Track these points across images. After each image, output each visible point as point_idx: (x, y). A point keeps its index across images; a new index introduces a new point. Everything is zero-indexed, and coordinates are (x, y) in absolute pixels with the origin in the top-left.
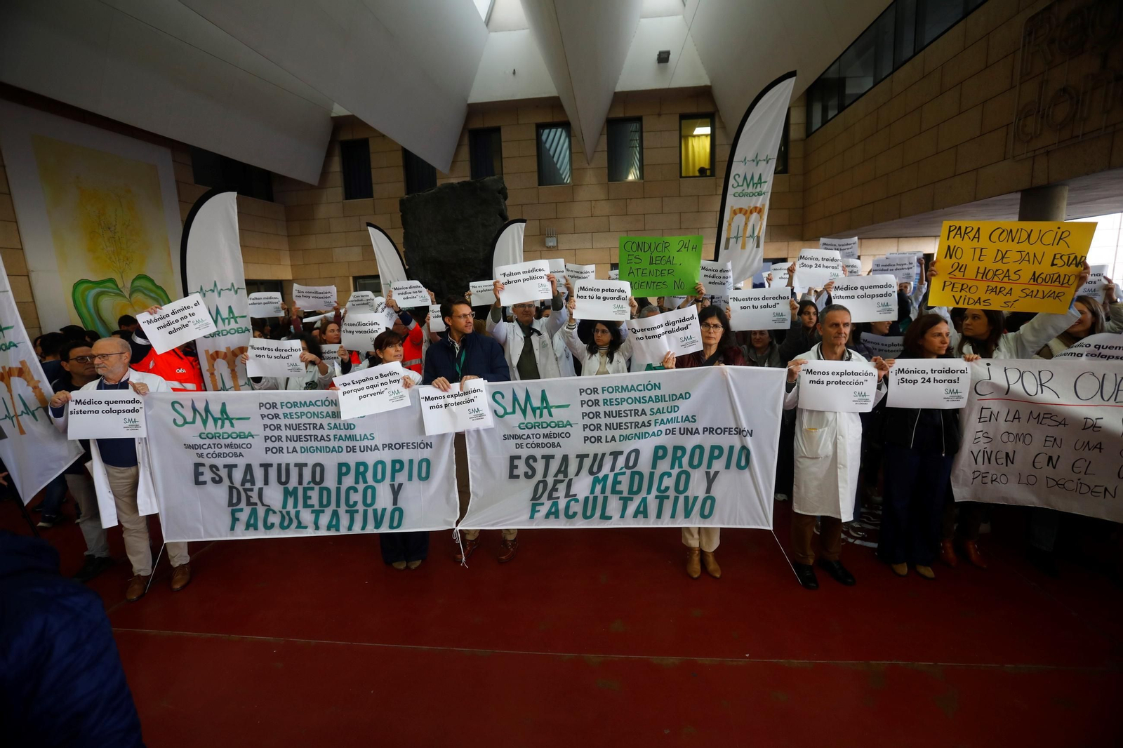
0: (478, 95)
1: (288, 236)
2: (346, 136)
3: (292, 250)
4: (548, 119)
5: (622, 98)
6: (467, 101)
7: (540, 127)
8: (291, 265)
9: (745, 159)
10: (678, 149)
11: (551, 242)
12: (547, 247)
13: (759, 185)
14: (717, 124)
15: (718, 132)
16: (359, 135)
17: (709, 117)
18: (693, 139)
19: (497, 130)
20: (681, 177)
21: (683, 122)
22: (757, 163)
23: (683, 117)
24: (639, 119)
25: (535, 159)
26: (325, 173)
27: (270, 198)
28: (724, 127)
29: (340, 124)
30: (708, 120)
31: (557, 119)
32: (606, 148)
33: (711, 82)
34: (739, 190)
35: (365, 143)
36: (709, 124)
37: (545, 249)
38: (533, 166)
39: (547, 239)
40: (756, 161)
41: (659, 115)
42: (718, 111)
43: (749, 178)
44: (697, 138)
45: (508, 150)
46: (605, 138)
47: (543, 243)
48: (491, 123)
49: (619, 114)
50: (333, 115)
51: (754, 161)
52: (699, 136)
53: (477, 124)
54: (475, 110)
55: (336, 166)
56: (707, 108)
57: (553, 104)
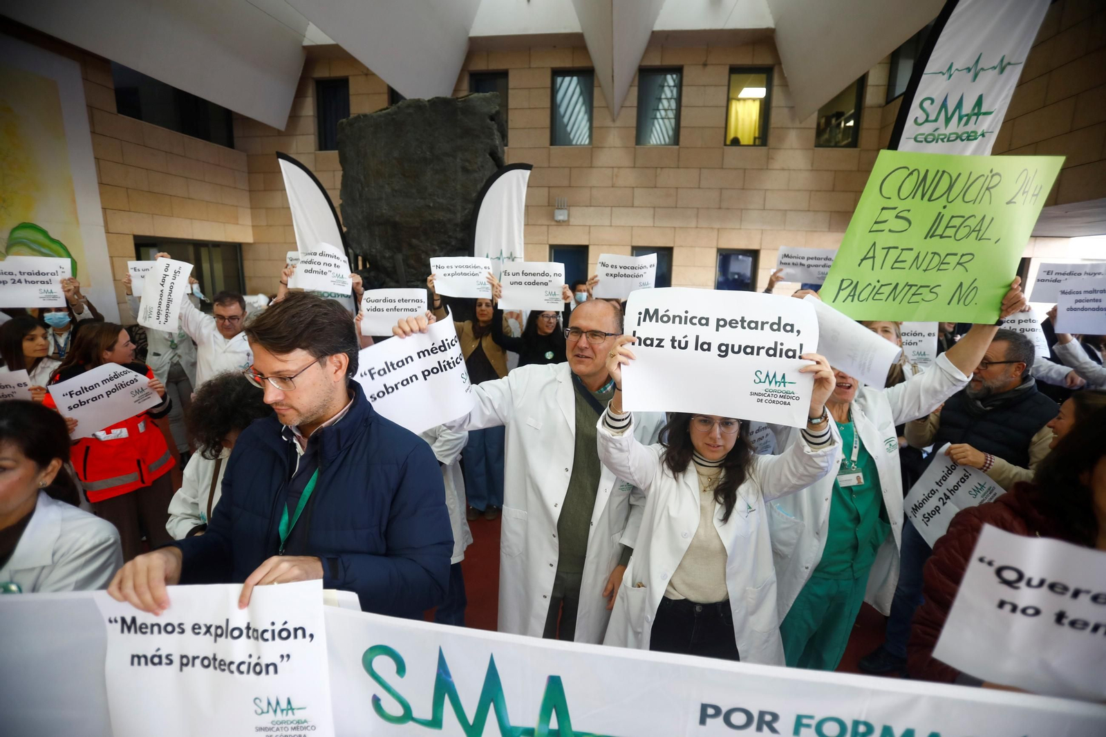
0: (483, 27)
1: (250, 191)
2: (322, 73)
3: (254, 208)
4: (567, 64)
5: (661, 40)
6: (468, 32)
7: (558, 73)
8: (253, 226)
9: (950, 68)
10: (724, 109)
11: (561, 215)
12: (556, 221)
13: (974, 118)
14: (776, 81)
15: (776, 91)
16: (337, 72)
17: (766, 73)
18: (738, 102)
19: (504, 74)
20: (725, 145)
21: (734, 77)
22: (976, 76)
23: (735, 70)
24: (678, 70)
25: (548, 112)
26: (294, 116)
27: (231, 145)
28: (785, 84)
29: (313, 56)
30: (764, 76)
31: (580, 63)
32: (635, 104)
33: (776, 24)
34: (927, 129)
35: (343, 83)
36: (765, 83)
37: (553, 223)
38: (546, 122)
39: (557, 212)
40: (974, 71)
41: (705, 65)
42: (780, 64)
43: (951, 106)
44: (742, 102)
45: (516, 99)
46: (635, 91)
47: (552, 216)
48: (495, 65)
49: (655, 61)
50: (306, 43)
51: (969, 70)
52: (744, 100)
53: (480, 65)
54: (477, 47)
55: (309, 108)
56: (764, 59)
57: (575, 43)
